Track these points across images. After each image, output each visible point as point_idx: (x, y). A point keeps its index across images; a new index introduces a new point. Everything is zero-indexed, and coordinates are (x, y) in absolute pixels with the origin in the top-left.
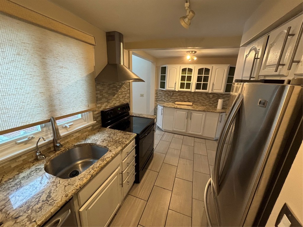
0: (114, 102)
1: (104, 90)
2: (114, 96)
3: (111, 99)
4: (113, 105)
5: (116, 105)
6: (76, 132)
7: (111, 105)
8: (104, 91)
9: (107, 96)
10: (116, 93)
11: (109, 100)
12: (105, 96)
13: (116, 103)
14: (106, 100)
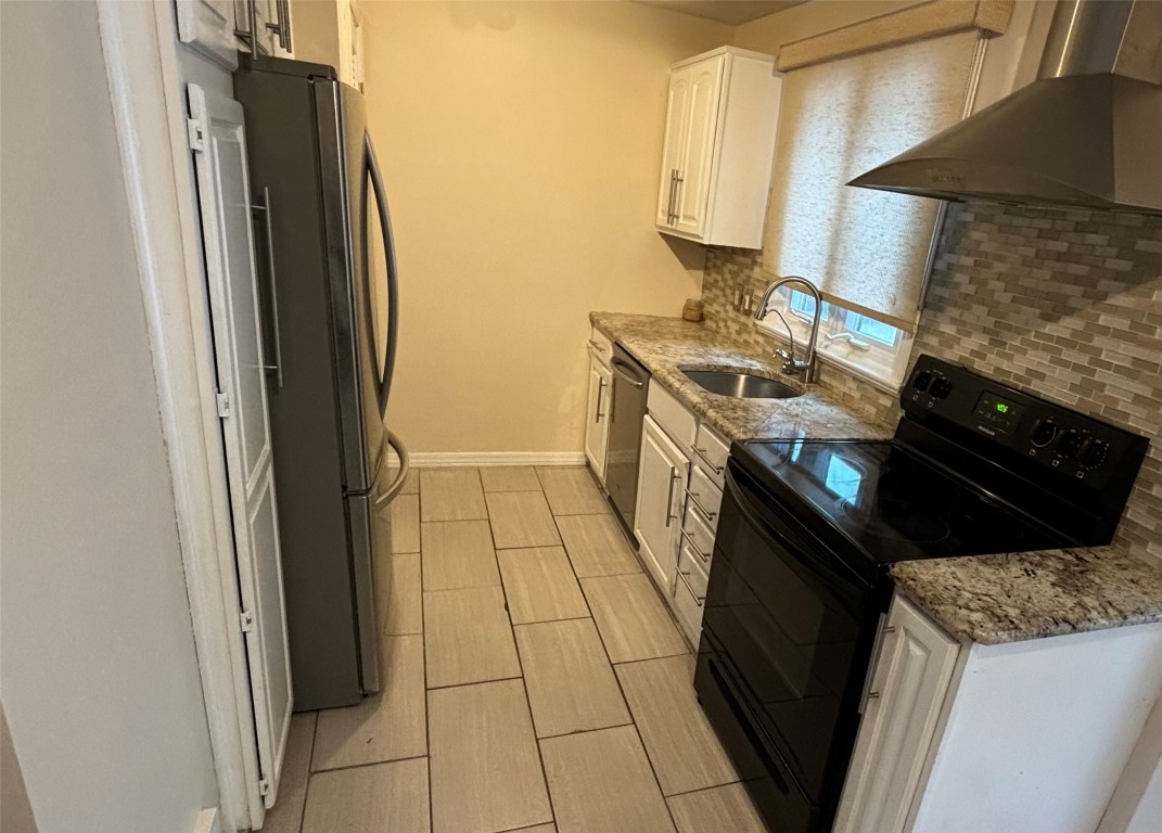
0: (1035, 359)
1: (1001, 259)
2: (1050, 317)
3: (1019, 331)
4: (1017, 377)
5: (1035, 386)
6: (855, 379)
7: (1005, 365)
8: (999, 267)
9: (1005, 298)
10: (1072, 303)
11: (1009, 327)
12: (997, 296)
13: (1042, 376)
14: (990, 322)
